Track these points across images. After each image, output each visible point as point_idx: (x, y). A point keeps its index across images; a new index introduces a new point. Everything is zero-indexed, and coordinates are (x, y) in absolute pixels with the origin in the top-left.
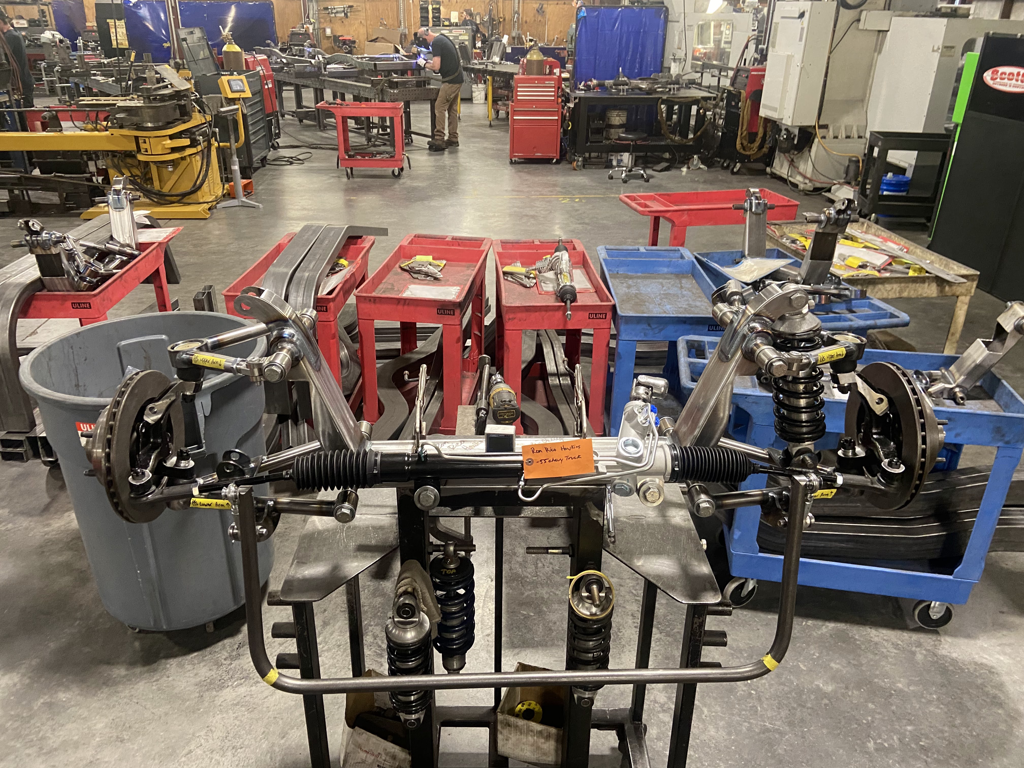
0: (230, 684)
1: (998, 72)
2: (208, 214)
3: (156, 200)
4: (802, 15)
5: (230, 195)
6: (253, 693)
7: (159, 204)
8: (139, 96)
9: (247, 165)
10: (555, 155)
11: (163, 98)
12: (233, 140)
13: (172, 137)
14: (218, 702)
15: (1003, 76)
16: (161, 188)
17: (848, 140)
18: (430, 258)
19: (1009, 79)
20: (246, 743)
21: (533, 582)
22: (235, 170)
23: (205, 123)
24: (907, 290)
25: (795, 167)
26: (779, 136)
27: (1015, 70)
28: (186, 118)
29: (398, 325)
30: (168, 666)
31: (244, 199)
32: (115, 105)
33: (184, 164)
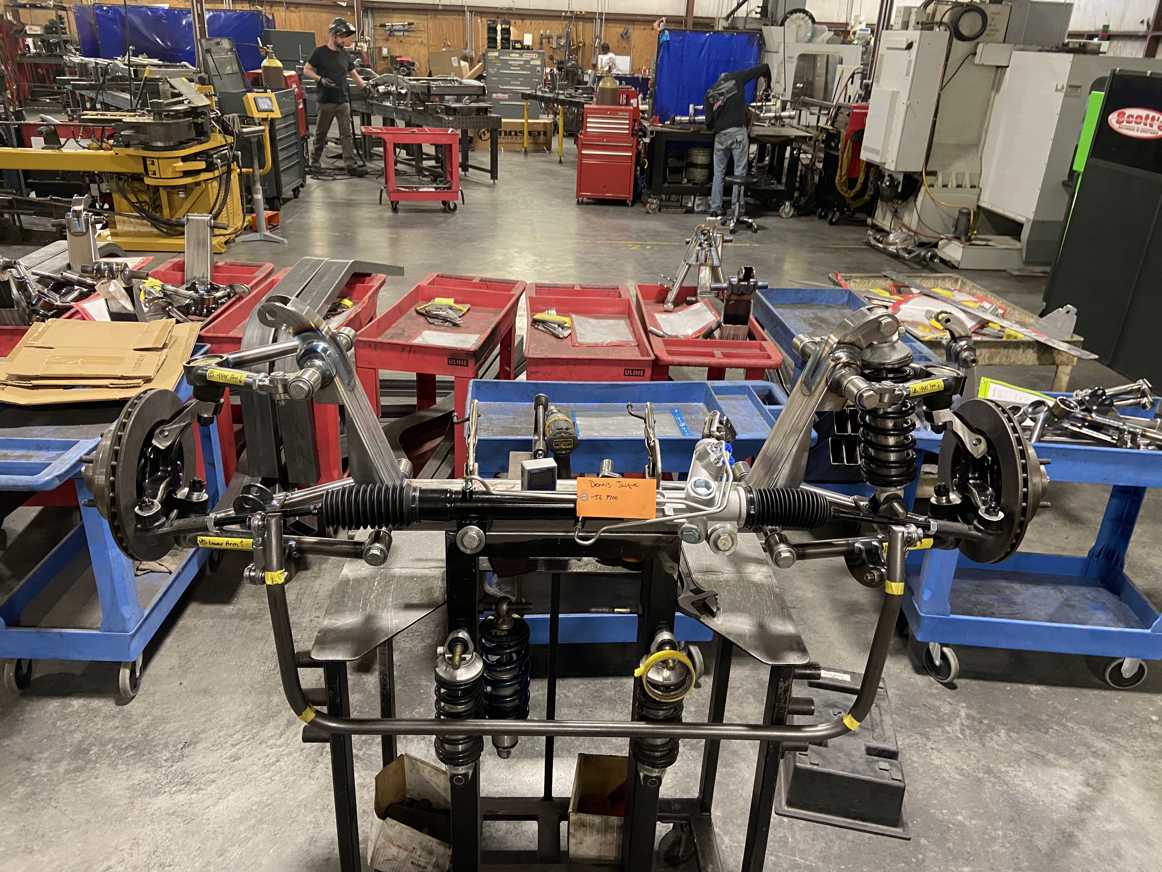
0: (167, 789)
1: (1124, 114)
2: (223, 248)
3: (165, 230)
4: (910, 46)
5: (252, 228)
6: (193, 801)
7: (169, 235)
8: (148, 111)
9: (275, 195)
10: (629, 196)
11: (178, 114)
12: (256, 166)
13: (184, 159)
14: (150, 811)
15: (1131, 119)
16: (171, 217)
17: (959, 189)
18: (451, 301)
19: (1136, 123)
20: (176, 860)
22: (257, 200)
23: (225, 145)
24: (998, 357)
25: (897, 217)
26: (882, 182)
27: (1143, 112)
28: (202, 138)
29: (413, 376)
30: (98, 765)
31: (267, 233)
32: (121, 120)
33: (198, 190)
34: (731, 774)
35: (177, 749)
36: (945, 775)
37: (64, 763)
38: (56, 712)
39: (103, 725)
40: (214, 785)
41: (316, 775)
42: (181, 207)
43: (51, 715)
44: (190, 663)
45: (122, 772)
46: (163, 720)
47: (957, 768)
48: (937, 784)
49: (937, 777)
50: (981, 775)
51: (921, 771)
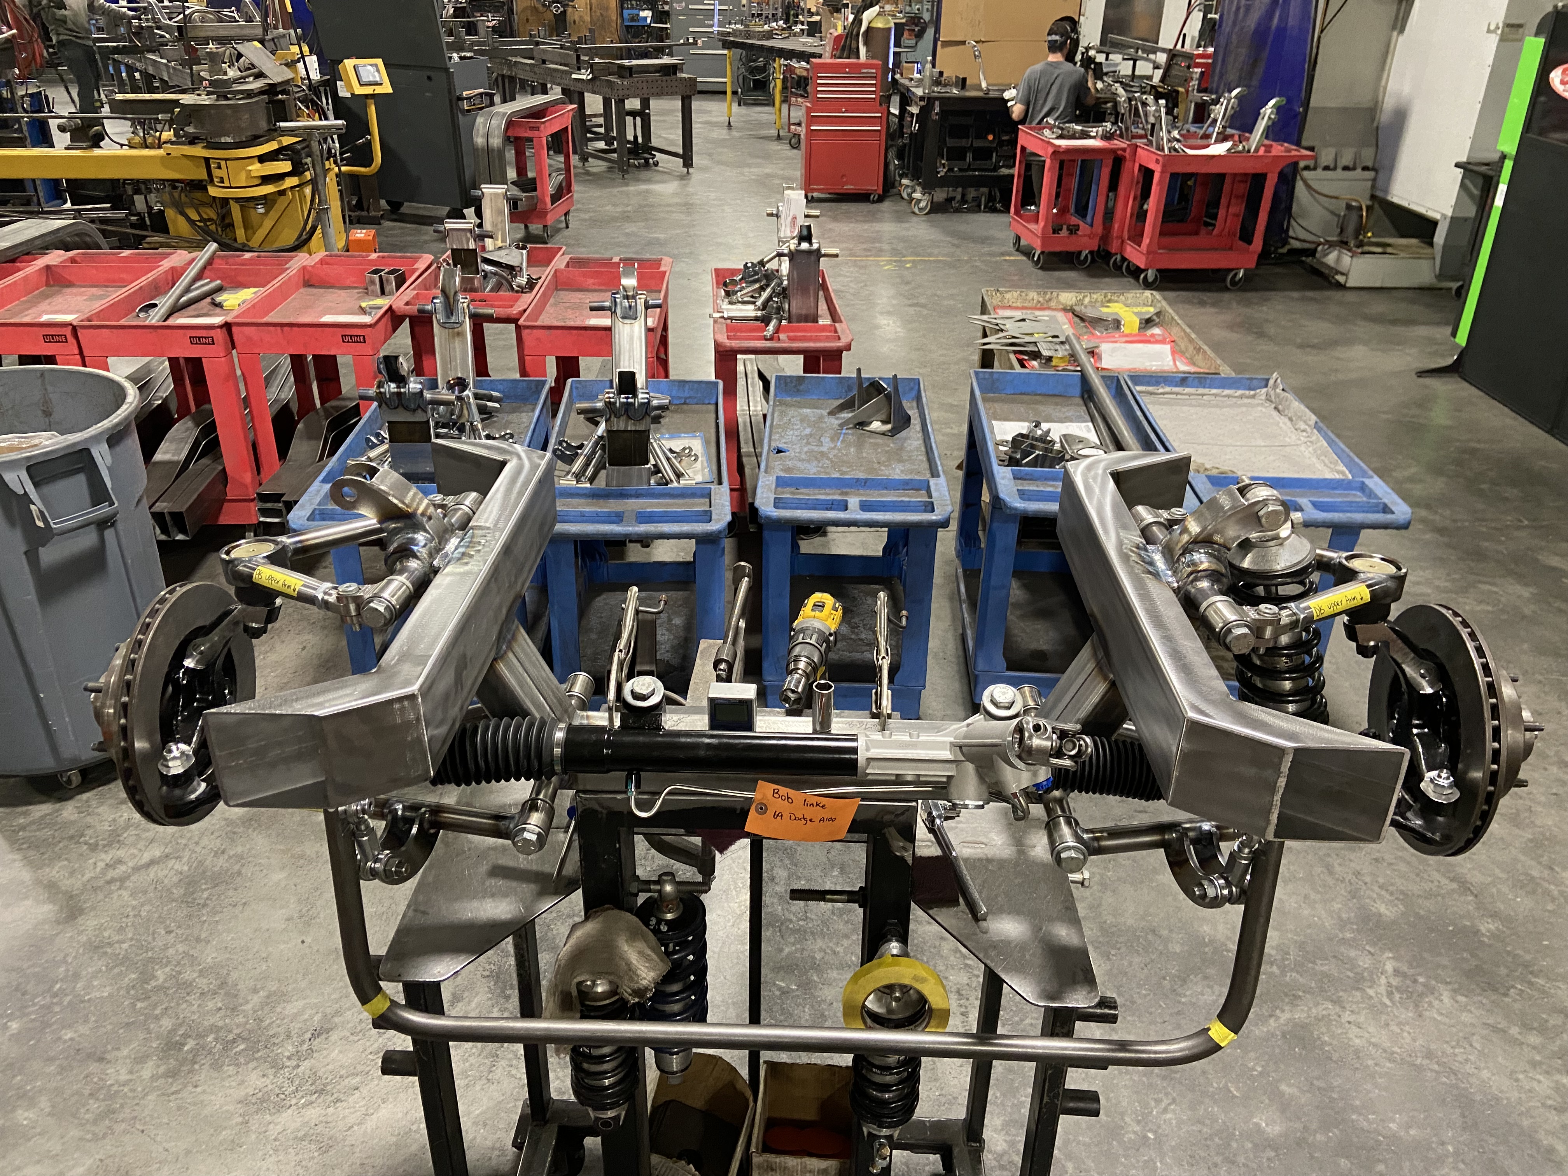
0: (294, 1101)
6: (330, 1119)
10: (876, 188)
13: (262, 159)
14: (272, 1134)
16: (248, 240)
21: (799, 930)
30: (197, 1067)
33: (282, 202)
35: (303, 1042)
36: (1370, 1062)
37: (151, 1064)
38: (133, 986)
39: (199, 1006)
40: (357, 1094)
41: (497, 1077)
42: (261, 226)
43: (128, 993)
44: (313, 910)
45: (230, 1076)
46: (282, 997)
47: (1385, 1051)
48: (1358, 1075)
49: (1358, 1065)
50: (1419, 1061)
51: (1335, 1056)
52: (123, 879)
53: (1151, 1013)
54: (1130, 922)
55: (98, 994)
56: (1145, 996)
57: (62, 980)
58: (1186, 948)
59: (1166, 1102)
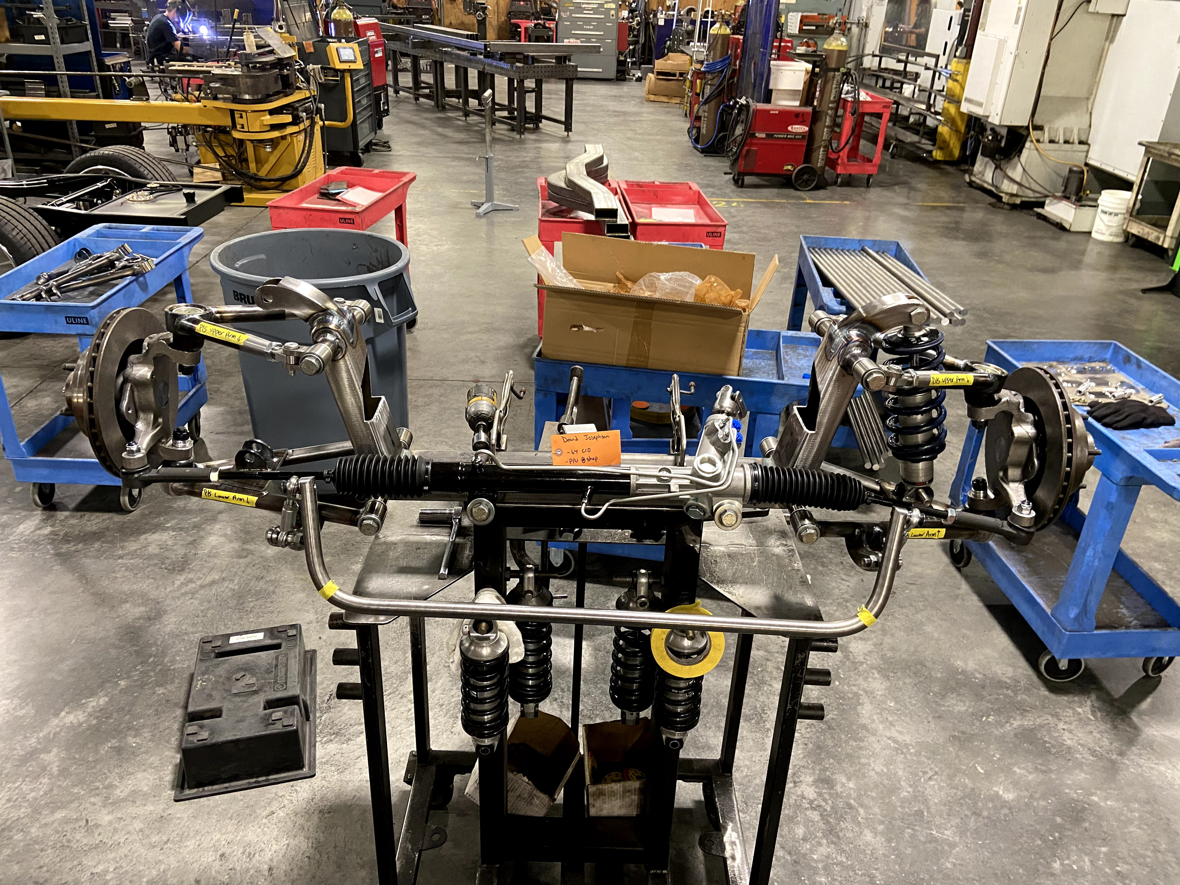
3: (253, 185)
6: (343, 752)
7: (255, 190)
8: (236, 63)
11: (265, 66)
12: (340, 119)
13: (271, 112)
16: (257, 171)
17: (1067, 146)
23: (309, 98)
26: (983, 136)
28: (287, 90)
32: (209, 72)
33: (284, 144)
34: (861, 747)
36: (1078, 756)
42: (268, 161)
47: (1089, 749)
48: (1070, 764)
49: (1068, 758)
50: (1114, 757)
51: (1054, 751)
52: (193, 593)
53: (919, 716)
54: (904, 656)
55: (180, 666)
56: (915, 705)
57: (155, 656)
58: (944, 675)
59: (931, 773)
